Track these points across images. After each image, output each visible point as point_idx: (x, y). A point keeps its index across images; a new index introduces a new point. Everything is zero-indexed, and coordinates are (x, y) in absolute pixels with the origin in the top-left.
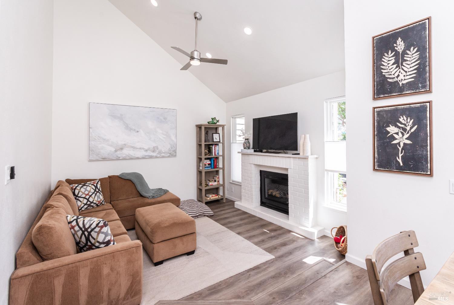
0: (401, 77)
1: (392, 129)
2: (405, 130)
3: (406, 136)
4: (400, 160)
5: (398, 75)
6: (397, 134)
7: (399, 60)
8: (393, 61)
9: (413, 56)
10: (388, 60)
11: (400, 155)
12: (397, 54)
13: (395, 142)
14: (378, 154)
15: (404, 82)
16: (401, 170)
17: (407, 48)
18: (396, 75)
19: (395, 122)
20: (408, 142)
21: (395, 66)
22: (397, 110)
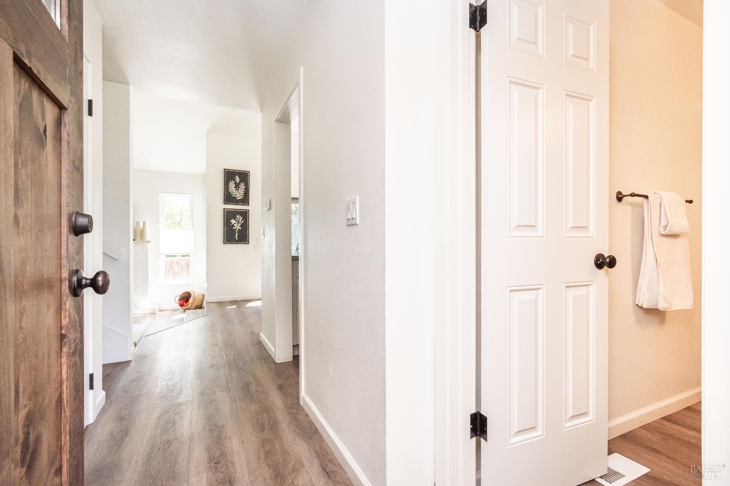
0: (238, 195)
1: (233, 221)
2: (239, 222)
3: (239, 225)
4: (236, 237)
5: (236, 194)
6: (235, 224)
7: (237, 186)
8: (234, 186)
9: (242, 186)
10: (232, 185)
11: (237, 235)
12: (236, 183)
13: (235, 228)
14: (226, 235)
15: (239, 198)
16: (237, 242)
17: (241, 181)
18: (235, 193)
19: (235, 218)
20: (240, 228)
21: (235, 189)
22: (235, 211)
